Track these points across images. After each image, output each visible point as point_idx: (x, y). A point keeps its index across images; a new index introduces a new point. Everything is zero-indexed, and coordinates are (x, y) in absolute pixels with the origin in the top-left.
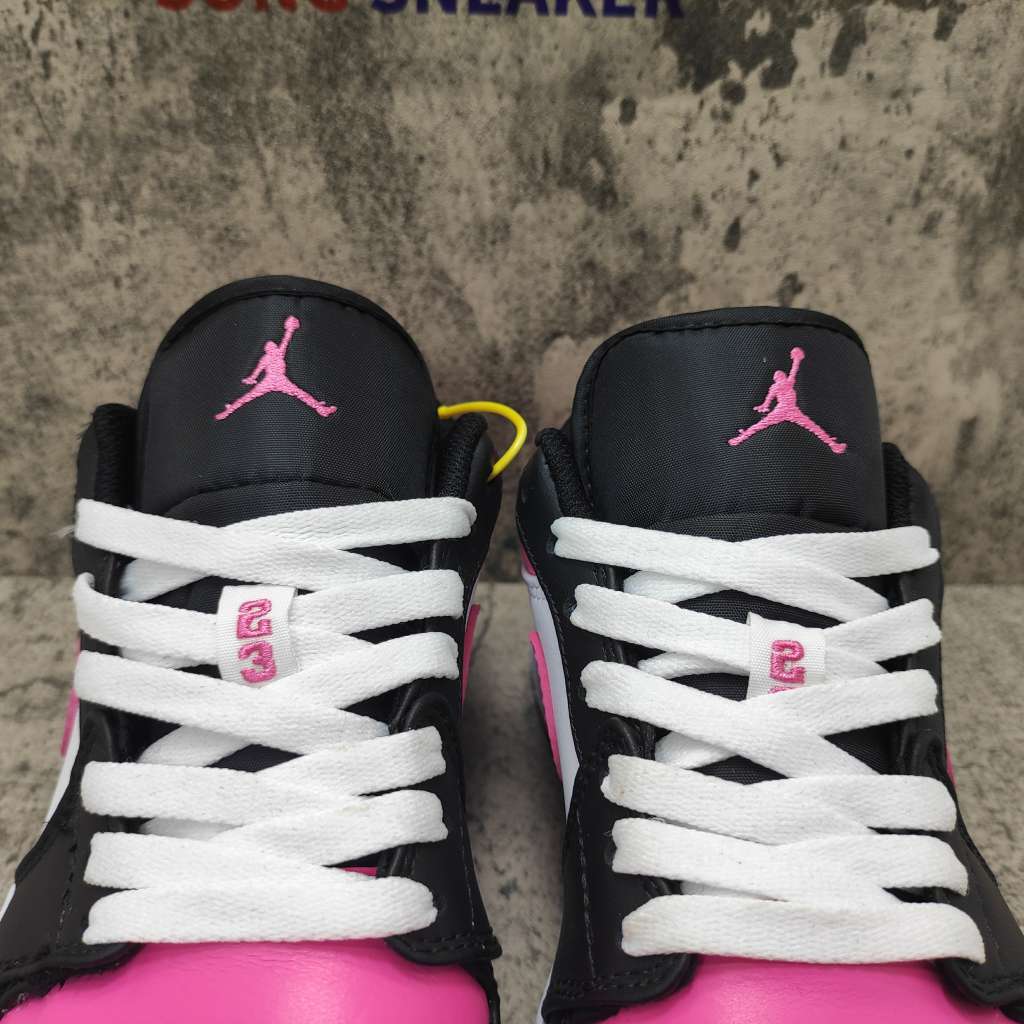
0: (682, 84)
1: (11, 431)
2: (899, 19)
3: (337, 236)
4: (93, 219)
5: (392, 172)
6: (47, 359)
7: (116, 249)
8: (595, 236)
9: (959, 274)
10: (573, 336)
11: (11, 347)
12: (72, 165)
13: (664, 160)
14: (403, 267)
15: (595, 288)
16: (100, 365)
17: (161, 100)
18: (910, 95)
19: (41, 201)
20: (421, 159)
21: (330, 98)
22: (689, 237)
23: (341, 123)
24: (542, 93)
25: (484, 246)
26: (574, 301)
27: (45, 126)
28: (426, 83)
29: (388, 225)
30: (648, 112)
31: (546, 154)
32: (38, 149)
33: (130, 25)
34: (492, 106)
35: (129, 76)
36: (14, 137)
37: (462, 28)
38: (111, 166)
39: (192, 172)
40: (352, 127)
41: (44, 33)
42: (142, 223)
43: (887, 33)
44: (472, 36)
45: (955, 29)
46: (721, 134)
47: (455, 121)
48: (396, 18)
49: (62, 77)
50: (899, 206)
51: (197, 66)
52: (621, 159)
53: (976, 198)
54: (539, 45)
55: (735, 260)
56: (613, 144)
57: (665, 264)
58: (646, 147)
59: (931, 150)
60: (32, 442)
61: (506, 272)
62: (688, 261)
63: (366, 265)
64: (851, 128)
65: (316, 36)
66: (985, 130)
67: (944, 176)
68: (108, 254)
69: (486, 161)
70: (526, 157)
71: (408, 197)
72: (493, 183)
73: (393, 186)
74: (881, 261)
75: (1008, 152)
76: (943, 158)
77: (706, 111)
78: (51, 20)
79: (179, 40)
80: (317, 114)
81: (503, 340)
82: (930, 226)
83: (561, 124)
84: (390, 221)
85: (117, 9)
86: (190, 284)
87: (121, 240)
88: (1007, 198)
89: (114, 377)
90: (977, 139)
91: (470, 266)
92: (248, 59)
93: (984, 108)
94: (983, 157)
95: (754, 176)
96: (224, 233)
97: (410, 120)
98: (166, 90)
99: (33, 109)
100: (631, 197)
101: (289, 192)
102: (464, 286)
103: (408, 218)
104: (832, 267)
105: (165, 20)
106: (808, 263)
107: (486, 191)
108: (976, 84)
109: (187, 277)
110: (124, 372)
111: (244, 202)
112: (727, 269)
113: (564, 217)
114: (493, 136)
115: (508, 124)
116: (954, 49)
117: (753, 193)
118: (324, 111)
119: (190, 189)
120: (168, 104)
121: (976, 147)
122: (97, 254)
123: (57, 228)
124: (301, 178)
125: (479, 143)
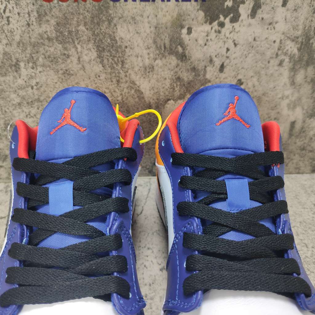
0: (206, 22)
2: (271, 1)
3: (100, 71)
4: (24, 68)
5: (118, 52)
6: (11, 112)
7: (32, 77)
8: (180, 69)
9: (289, 78)
10: (175, 100)
12: (17, 51)
13: (201, 46)
14: (121, 80)
15: (180, 85)
16: (28, 113)
17: (45, 31)
18: (275, 24)
19: (8, 63)
20: (126, 47)
21: (98, 29)
22: (208, 69)
23: (101, 37)
24: (163, 26)
25: (146, 74)
26: (174, 89)
27: (8, 40)
28: (127, 23)
29: (116, 67)
30: (195, 31)
31: (164, 44)
32: (6, 47)
33: (35, 8)
34: (148, 31)
35: (34, 23)
37: (138, 6)
38: (29, 52)
39: (55, 53)
40: (104, 37)
41: (7, 11)
42: (40, 69)
43: (267, 5)
44: (141, 8)
45: (288, 4)
46: (218, 37)
47: (136, 35)
48: (117, 3)
49: (13, 24)
50: (271, 58)
51: (56, 20)
52: (188, 46)
53: (294, 55)
54: (162, 11)
55: (223, 75)
56: (185, 41)
57: (201, 77)
58: (195, 41)
59: (281, 40)
61: (153, 81)
62: (208, 76)
63: (110, 80)
64: (257, 35)
65: (93, 10)
66: (297, 34)
67: (285, 48)
68: (29, 80)
69: (146, 47)
70: (158, 46)
71: (122, 59)
72: (148, 54)
73: (117, 56)
74: (266, 75)
75: (304, 40)
76: (284, 43)
77: (213, 30)
78: (10, 7)
80: (94, 34)
81: (152, 101)
82: (281, 64)
83: (169, 36)
84: (117, 66)
85: (30, 3)
86: (57, 88)
87: (33, 74)
88: (304, 54)
89: (32, 117)
90: (295, 37)
91: (142, 79)
92: (72, 17)
93: (297, 27)
94: (297, 43)
95: (228, 50)
96: (65, 71)
97: (123, 35)
98: (46, 27)
99: (4, 36)
100: (191, 57)
101: (86, 58)
102: (140, 86)
103: (122, 65)
104: (252, 77)
105: (46, 6)
106: (245, 76)
107: (147, 56)
108: (294, 20)
109: (54, 85)
110: (35, 115)
111: (71, 62)
112: (220, 78)
113: (170, 64)
114: (148, 39)
115: (153, 36)
116: (288, 10)
117: (228, 55)
118: (96, 33)
119: (54, 58)
120: (47, 31)
121: (294, 40)
122: (26, 79)
123: (13, 71)
124: (89, 54)
125: (144, 41)
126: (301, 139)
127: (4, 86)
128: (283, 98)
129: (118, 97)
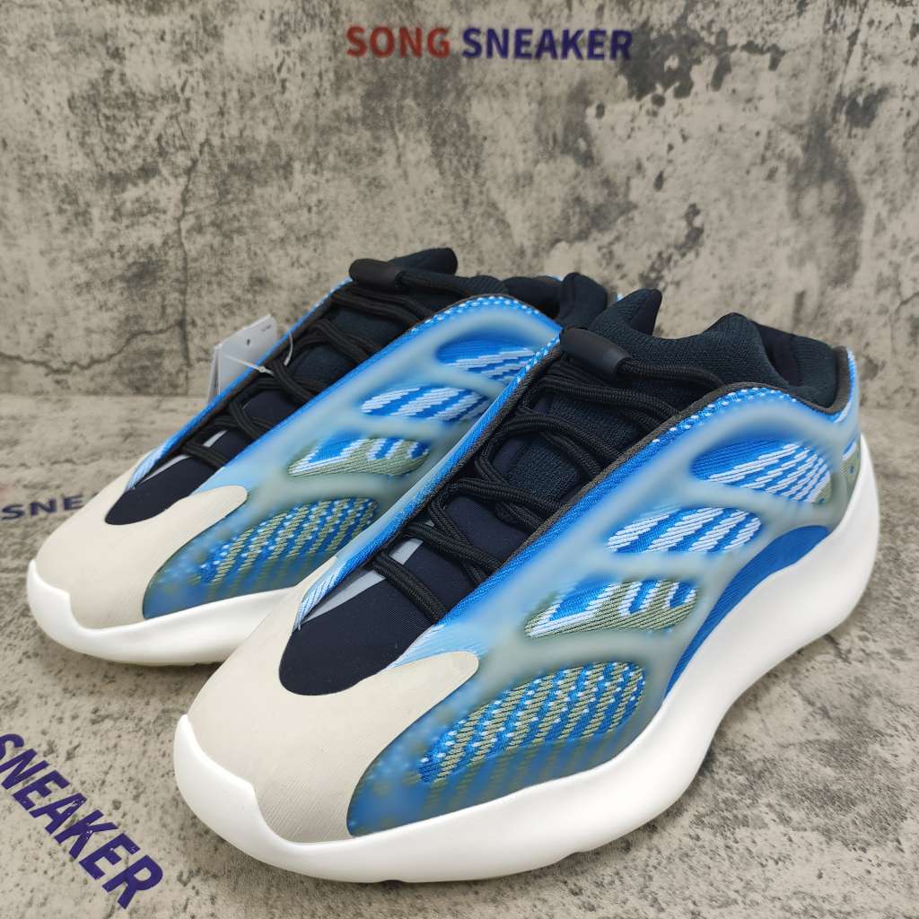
0: (630, 96)
1: (238, 299)
2: (749, 59)
3: (435, 183)
4: (300, 173)
5: (468, 146)
6: (265, 255)
7: (311, 190)
8: (581, 183)
10: (571, 242)
11: (244, 247)
12: (292, 142)
13: (620, 138)
14: (471, 200)
15: (581, 213)
16: (295, 259)
17: (344, 105)
18: (756, 101)
19: (272, 162)
20: (485, 138)
21: (437, 105)
22: (634, 182)
24: (553, 101)
25: (518, 190)
26: (569, 221)
27: (279, 120)
28: (490, 97)
29: (465, 176)
30: (611, 111)
31: (554, 136)
32: (274, 133)
33: (331, 65)
34: (526, 109)
35: (328, 92)
36: (261, 126)
37: (511, 66)
38: (313, 142)
39: (358, 146)
40: (448, 119)
41: (284, 69)
44: (515, 69)
45: (780, 65)
46: (651, 125)
47: (504, 117)
48: (475, 61)
49: (291, 93)
50: (753, 164)
51: (365, 87)
52: (596, 138)
53: (796, 160)
54: (552, 76)
55: (660, 195)
56: (592, 130)
57: (620, 199)
58: (610, 131)
59: (770, 132)
60: (249, 307)
61: (530, 203)
62: (634, 196)
63: (451, 199)
64: (723, 120)
65: (431, 71)
66: (799, 120)
67: (777, 147)
68: (307, 193)
69: (521, 140)
70: (543, 137)
71: (476, 159)
72: (525, 152)
73: (468, 153)
74: (743, 197)
75: (813, 132)
76: (776, 137)
78: (289, 62)
79: (357, 73)
80: (429, 114)
81: (527, 244)
82: (770, 176)
83: (563, 120)
84: (466, 174)
85: (325, 57)
86: (351, 210)
87: (315, 185)
88: (814, 159)
89: (302, 266)
90: (795, 126)
91: (510, 199)
92: (393, 83)
93: (798, 107)
94: (800, 136)
95: (671, 147)
96: (372, 181)
97: (480, 117)
98: (348, 100)
99: (273, 111)
100: (601, 160)
101: (410, 157)
102: (506, 212)
103: (476, 172)
104: (716, 200)
105: (351, 62)
106: (702, 198)
107: (521, 156)
108: (793, 95)
110: (308, 263)
111: (385, 163)
112: (656, 201)
113: (564, 171)
114: (525, 126)
115: (534, 118)
116: (780, 76)
117: (670, 157)
118: (433, 112)
119: (356, 156)
120: (348, 108)
121: (795, 130)
122: (300, 193)
123: (279, 178)
124: (418, 149)
125: (518, 129)
126: (819, 331)
127: (261, 205)
128: (777, 243)
129: (463, 232)
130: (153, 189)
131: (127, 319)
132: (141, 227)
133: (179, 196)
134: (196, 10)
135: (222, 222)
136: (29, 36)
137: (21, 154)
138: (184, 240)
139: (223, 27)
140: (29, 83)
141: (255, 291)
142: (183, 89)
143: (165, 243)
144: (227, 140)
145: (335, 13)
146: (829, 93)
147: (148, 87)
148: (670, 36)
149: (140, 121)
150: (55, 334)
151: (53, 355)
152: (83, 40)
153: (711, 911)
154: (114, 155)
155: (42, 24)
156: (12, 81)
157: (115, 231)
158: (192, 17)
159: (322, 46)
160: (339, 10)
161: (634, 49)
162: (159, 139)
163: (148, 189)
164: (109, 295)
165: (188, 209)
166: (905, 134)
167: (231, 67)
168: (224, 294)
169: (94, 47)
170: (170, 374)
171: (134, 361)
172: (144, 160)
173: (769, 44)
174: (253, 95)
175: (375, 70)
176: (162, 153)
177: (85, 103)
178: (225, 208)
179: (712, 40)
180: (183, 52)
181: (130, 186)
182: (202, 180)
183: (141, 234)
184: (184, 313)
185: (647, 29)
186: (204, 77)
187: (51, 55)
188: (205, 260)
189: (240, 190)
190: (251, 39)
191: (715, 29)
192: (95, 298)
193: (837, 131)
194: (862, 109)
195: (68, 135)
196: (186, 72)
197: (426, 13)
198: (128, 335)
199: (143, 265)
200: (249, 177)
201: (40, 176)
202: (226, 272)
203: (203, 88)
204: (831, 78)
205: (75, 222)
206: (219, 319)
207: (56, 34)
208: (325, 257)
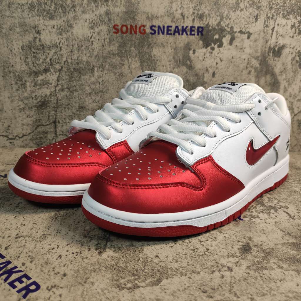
0: (203, 47)
1: (74, 114)
2: (241, 36)
4: (97, 71)
5: (152, 63)
6: (84, 99)
7: (100, 77)
9: (256, 82)
11: (78, 96)
12: (94, 61)
13: (201, 61)
15: (188, 85)
16: (94, 100)
18: (244, 49)
19: (87, 68)
20: (157, 60)
21: (142, 49)
22: (205, 75)
23: (143, 54)
24: (179, 49)
28: (159, 47)
30: (197, 52)
31: (180, 59)
32: (88, 58)
33: (108, 36)
34: (170, 51)
35: (107, 45)
36: (85, 56)
37: (165, 37)
38: (101, 62)
39: (116, 62)
40: (145, 54)
41: (93, 37)
43: (239, 38)
44: (167, 38)
45: (251, 38)
46: (211, 56)
47: (163, 54)
48: (154, 36)
49: (95, 45)
50: (244, 69)
51: (119, 44)
52: (193, 60)
53: (257, 68)
54: (178, 40)
55: (214, 79)
56: (191, 58)
57: (201, 80)
58: (197, 58)
59: (248, 59)
60: (78, 116)
62: (205, 80)
64: (233, 55)
65: (140, 39)
66: (258, 55)
67: (251, 64)
68: (98, 78)
69: (169, 61)
70: (176, 60)
72: (170, 65)
73: (152, 65)
74: (241, 80)
75: (262, 59)
76: (251, 60)
77: (208, 52)
78: (94, 35)
79: (116, 39)
80: (139, 53)
82: (249, 73)
83: (182, 55)
85: (106, 34)
86: (113, 84)
87: (101, 75)
88: (263, 67)
90: (256, 57)
92: (128, 42)
93: (257, 51)
94: (258, 60)
95: (217, 64)
96: (120, 74)
97: (155, 53)
98: (113, 48)
99: (88, 52)
100: (195, 68)
101: (133, 66)
105: (114, 36)
106: (228, 80)
108: (255, 47)
110: (98, 101)
111: (125, 68)
112: (213, 81)
113: (182, 71)
114: (170, 56)
115: (173, 54)
117: (217, 67)
118: (140, 52)
119: (115, 66)
120: (113, 50)
121: (256, 58)
122: (96, 78)
123: (90, 73)
124: (135, 64)
125: (168, 57)
127: (83, 81)
130: (48, 76)
131: (36, 120)
132: (43, 89)
133: (56, 79)
134: (65, 19)
135: (70, 87)
136: (10, 26)
137: (4, 64)
138: (57, 93)
139: (73, 24)
140: (9, 41)
141: (80, 111)
142: (59, 44)
143: (51, 94)
144: (73, 60)
145: (110, 20)
146: (267, 46)
147: (48, 43)
148: (216, 28)
149: (45, 54)
150: (11, 126)
151: (10, 133)
152: (28, 27)
153: (258, 297)
154: (35, 65)
155: (15, 22)
156: (3, 40)
157: (34, 90)
158: (64, 21)
159: (105, 31)
160: (111, 20)
161: (204, 32)
162: (51, 60)
163: (46, 76)
164: (31, 112)
165: (59, 83)
166: (291, 60)
167: (76, 37)
168: (70, 112)
169: (31, 30)
170: (50, 140)
171: (38, 135)
172: (45, 67)
173: (247, 31)
174: (82, 46)
175: (122, 38)
176: (51, 64)
177: (27, 48)
178: (71, 83)
179: (229, 30)
180: (60, 32)
181: (40, 75)
182: (64, 73)
183: (43, 91)
184: (56, 118)
185: (208, 26)
186: (67, 40)
187: (17, 32)
188: (64, 100)
189: (77, 77)
190: (82, 28)
191: (230, 26)
192: (25, 113)
193: (270, 59)
194: (277, 52)
195: (21, 58)
196: (61, 38)
197: (138, 20)
198: (36, 126)
199: (43, 102)
200: (80, 72)
201: (10, 72)
202: (71, 104)
203: (66, 43)
204: (267, 42)
205: (20, 87)
206: (67, 121)
207: (19, 26)
208: (104, 99)
